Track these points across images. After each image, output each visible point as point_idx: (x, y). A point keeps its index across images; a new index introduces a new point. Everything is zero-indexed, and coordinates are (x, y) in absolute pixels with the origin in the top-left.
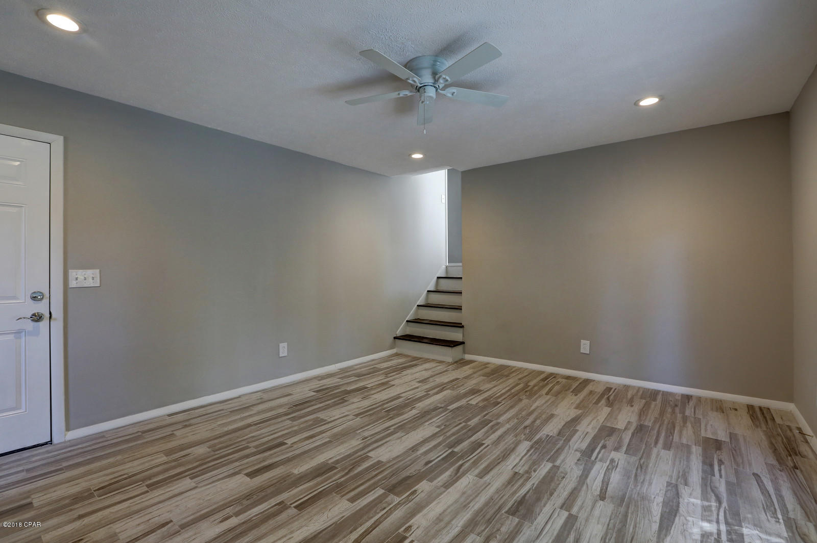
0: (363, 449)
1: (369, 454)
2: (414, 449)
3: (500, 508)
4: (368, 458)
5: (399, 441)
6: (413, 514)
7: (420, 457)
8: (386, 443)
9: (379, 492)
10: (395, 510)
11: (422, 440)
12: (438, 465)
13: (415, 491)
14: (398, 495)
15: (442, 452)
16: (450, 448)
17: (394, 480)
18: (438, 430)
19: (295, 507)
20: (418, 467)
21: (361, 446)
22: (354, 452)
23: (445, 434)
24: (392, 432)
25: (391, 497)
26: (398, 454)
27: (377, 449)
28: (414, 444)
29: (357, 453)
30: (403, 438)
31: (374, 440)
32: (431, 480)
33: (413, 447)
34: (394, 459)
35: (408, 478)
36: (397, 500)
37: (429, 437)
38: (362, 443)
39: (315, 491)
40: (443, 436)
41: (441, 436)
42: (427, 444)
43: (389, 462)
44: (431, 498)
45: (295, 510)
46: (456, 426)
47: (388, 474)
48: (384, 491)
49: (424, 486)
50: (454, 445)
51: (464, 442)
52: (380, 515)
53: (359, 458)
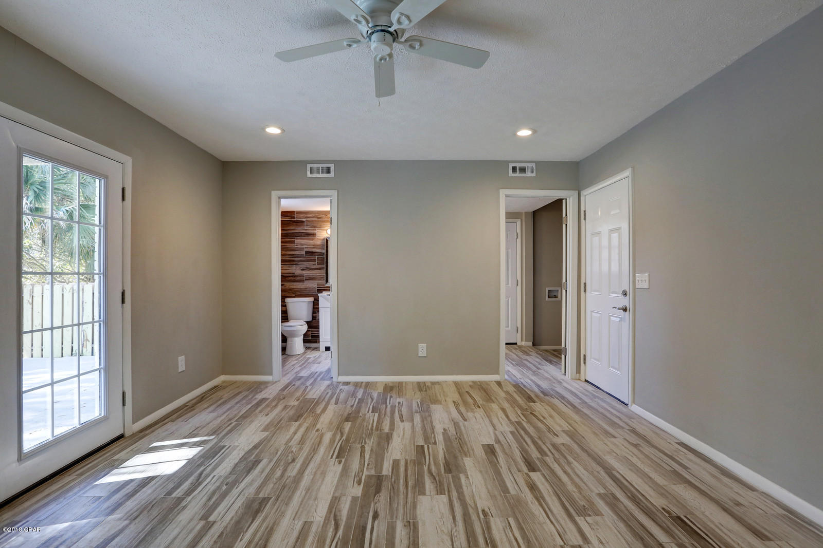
0: (462, 500)
1: (444, 498)
6: (345, 470)
9: (386, 472)
10: (360, 467)
13: (359, 484)
14: (370, 476)
17: (386, 485)
20: (380, 507)
21: (469, 501)
25: (372, 473)
27: (447, 506)
30: (447, 538)
31: (473, 516)
32: (355, 499)
35: (377, 491)
36: (366, 473)
38: (476, 506)
44: (341, 486)
45: (419, 444)
47: (398, 487)
48: (383, 474)
49: (356, 491)
52: (367, 461)
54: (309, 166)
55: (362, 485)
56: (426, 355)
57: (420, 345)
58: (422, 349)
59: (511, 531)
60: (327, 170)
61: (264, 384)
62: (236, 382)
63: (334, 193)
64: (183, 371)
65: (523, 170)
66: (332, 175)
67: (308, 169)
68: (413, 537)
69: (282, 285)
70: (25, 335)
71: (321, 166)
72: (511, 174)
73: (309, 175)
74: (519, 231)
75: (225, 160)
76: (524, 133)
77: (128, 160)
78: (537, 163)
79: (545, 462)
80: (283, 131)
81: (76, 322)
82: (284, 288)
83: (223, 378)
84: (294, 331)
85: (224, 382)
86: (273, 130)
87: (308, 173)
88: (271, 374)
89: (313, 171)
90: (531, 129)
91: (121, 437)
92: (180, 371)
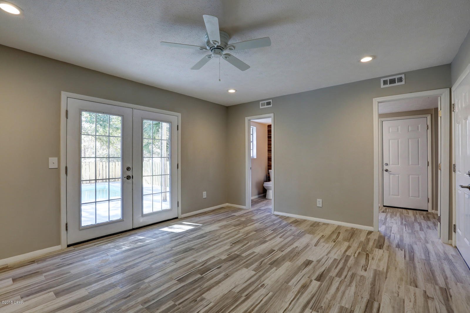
0: (260, 277)
1: (254, 273)
2: (227, 276)
3: (196, 250)
4: (255, 270)
5: (237, 283)
6: (229, 249)
7: (224, 271)
8: (246, 282)
9: (244, 255)
10: (236, 250)
11: (220, 284)
12: (215, 266)
13: (228, 255)
14: (235, 254)
15: (208, 274)
16: (203, 277)
17: (238, 259)
18: (204, 296)
19: (275, 250)
20: (225, 266)
21: (262, 279)
22: (265, 274)
23: (201, 289)
24: (243, 292)
25: (238, 253)
26: (237, 272)
27: (251, 276)
28: (226, 280)
29: (263, 274)
30: (234, 286)
31: (256, 285)
32: (220, 259)
33: (227, 277)
34: (239, 270)
35: (231, 260)
36: (236, 252)
37: (214, 286)
38: (263, 282)
39: (272, 255)
40: (204, 287)
41: (205, 288)
42: (217, 280)
43: (241, 268)
44: (221, 253)
45: (274, 249)
46: (187, 299)
47: (241, 262)
48: (242, 255)
49: (224, 257)
50: (198, 280)
51: (190, 283)
52: (241, 249)
53: (260, 270)
54: (261, 102)
55: (228, 256)
56: (321, 206)
57: (318, 200)
58: (319, 202)
59: (264, 297)
60: (269, 104)
61: (240, 209)
62: (232, 207)
63: (272, 115)
64: (206, 198)
65: (392, 81)
66: (271, 106)
67: (260, 104)
68: (222, 280)
69: (268, 163)
70: (143, 177)
71: (266, 102)
72: (382, 86)
73: (261, 107)
74: (429, 123)
75: (227, 106)
76: (366, 59)
77: (179, 115)
78: (405, 74)
79: (332, 280)
80: (236, 91)
81: (160, 174)
82: (269, 164)
83: (227, 204)
84: (268, 186)
85: (227, 206)
86: (232, 91)
87: (260, 106)
88: (245, 205)
89: (263, 105)
90: (371, 56)
91: (177, 218)
92: (204, 198)
